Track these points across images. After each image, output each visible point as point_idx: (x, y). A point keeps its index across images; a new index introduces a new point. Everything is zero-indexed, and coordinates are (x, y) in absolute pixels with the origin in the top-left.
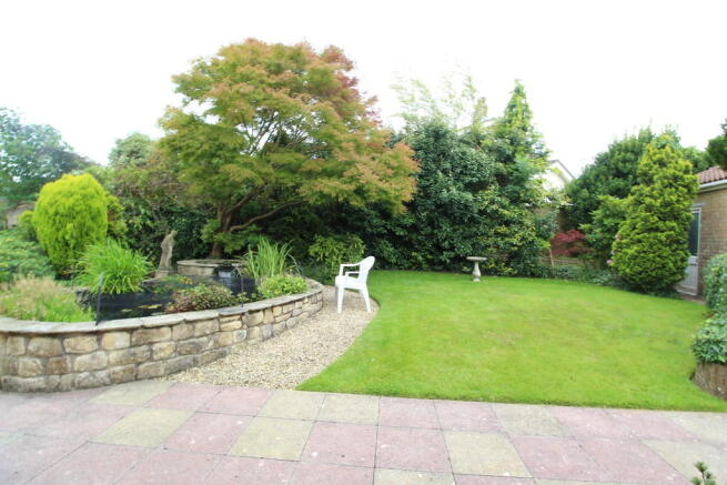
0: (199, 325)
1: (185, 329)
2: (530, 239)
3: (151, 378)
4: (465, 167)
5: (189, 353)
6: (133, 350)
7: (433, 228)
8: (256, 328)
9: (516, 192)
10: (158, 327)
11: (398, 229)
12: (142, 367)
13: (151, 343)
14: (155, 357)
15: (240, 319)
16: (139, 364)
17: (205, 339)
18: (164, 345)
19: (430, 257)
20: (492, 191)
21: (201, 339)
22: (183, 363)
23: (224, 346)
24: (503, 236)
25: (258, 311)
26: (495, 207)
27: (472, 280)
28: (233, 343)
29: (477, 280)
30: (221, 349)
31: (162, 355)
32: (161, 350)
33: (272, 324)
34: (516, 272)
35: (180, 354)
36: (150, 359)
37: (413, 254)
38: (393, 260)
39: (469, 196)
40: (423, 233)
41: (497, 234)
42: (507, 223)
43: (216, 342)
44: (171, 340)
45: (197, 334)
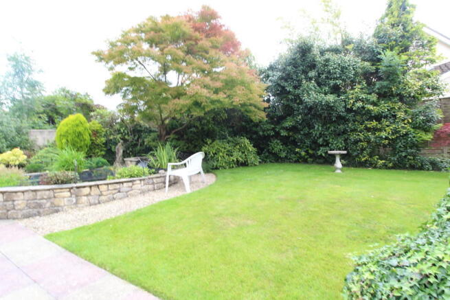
0: (39, 193)
1: (31, 195)
2: (404, 131)
3: (14, 219)
4: (329, 72)
5: (34, 208)
6: (5, 203)
7: (310, 129)
8: (83, 197)
9: (386, 87)
10: (16, 192)
11: (282, 131)
12: (9, 213)
13: (14, 201)
14: (16, 208)
15: (70, 191)
16: (8, 211)
17: (45, 201)
18: (20, 202)
19: (310, 152)
20: (358, 91)
21: (42, 201)
22: (31, 213)
23: (58, 206)
24: (375, 130)
25: (84, 187)
26: (359, 104)
27: (334, 171)
28: (65, 205)
29: (339, 171)
30: (56, 208)
31: (19, 207)
32: (18, 204)
33: (100, 195)
34: (391, 165)
35: (30, 208)
36: (14, 209)
37: (297, 150)
38: (283, 155)
39: (331, 98)
40: (302, 132)
41: (368, 130)
42: (378, 118)
43: (52, 203)
44: (24, 200)
45: (38, 198)
